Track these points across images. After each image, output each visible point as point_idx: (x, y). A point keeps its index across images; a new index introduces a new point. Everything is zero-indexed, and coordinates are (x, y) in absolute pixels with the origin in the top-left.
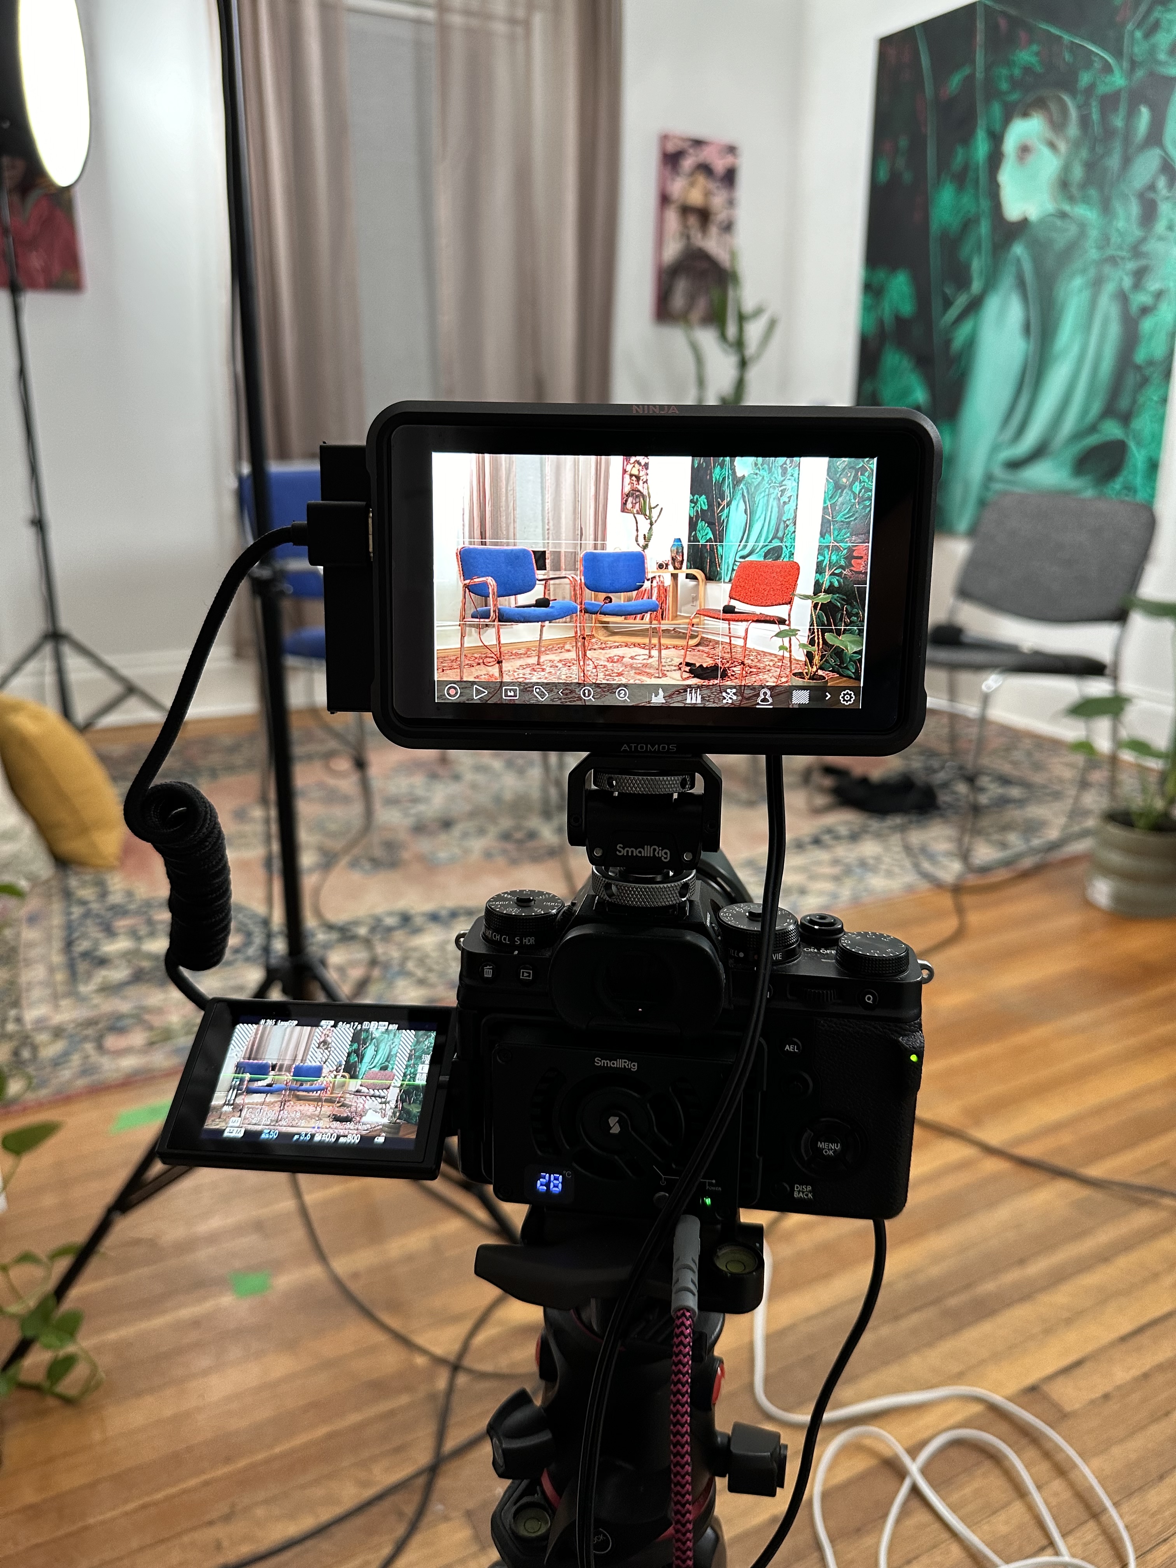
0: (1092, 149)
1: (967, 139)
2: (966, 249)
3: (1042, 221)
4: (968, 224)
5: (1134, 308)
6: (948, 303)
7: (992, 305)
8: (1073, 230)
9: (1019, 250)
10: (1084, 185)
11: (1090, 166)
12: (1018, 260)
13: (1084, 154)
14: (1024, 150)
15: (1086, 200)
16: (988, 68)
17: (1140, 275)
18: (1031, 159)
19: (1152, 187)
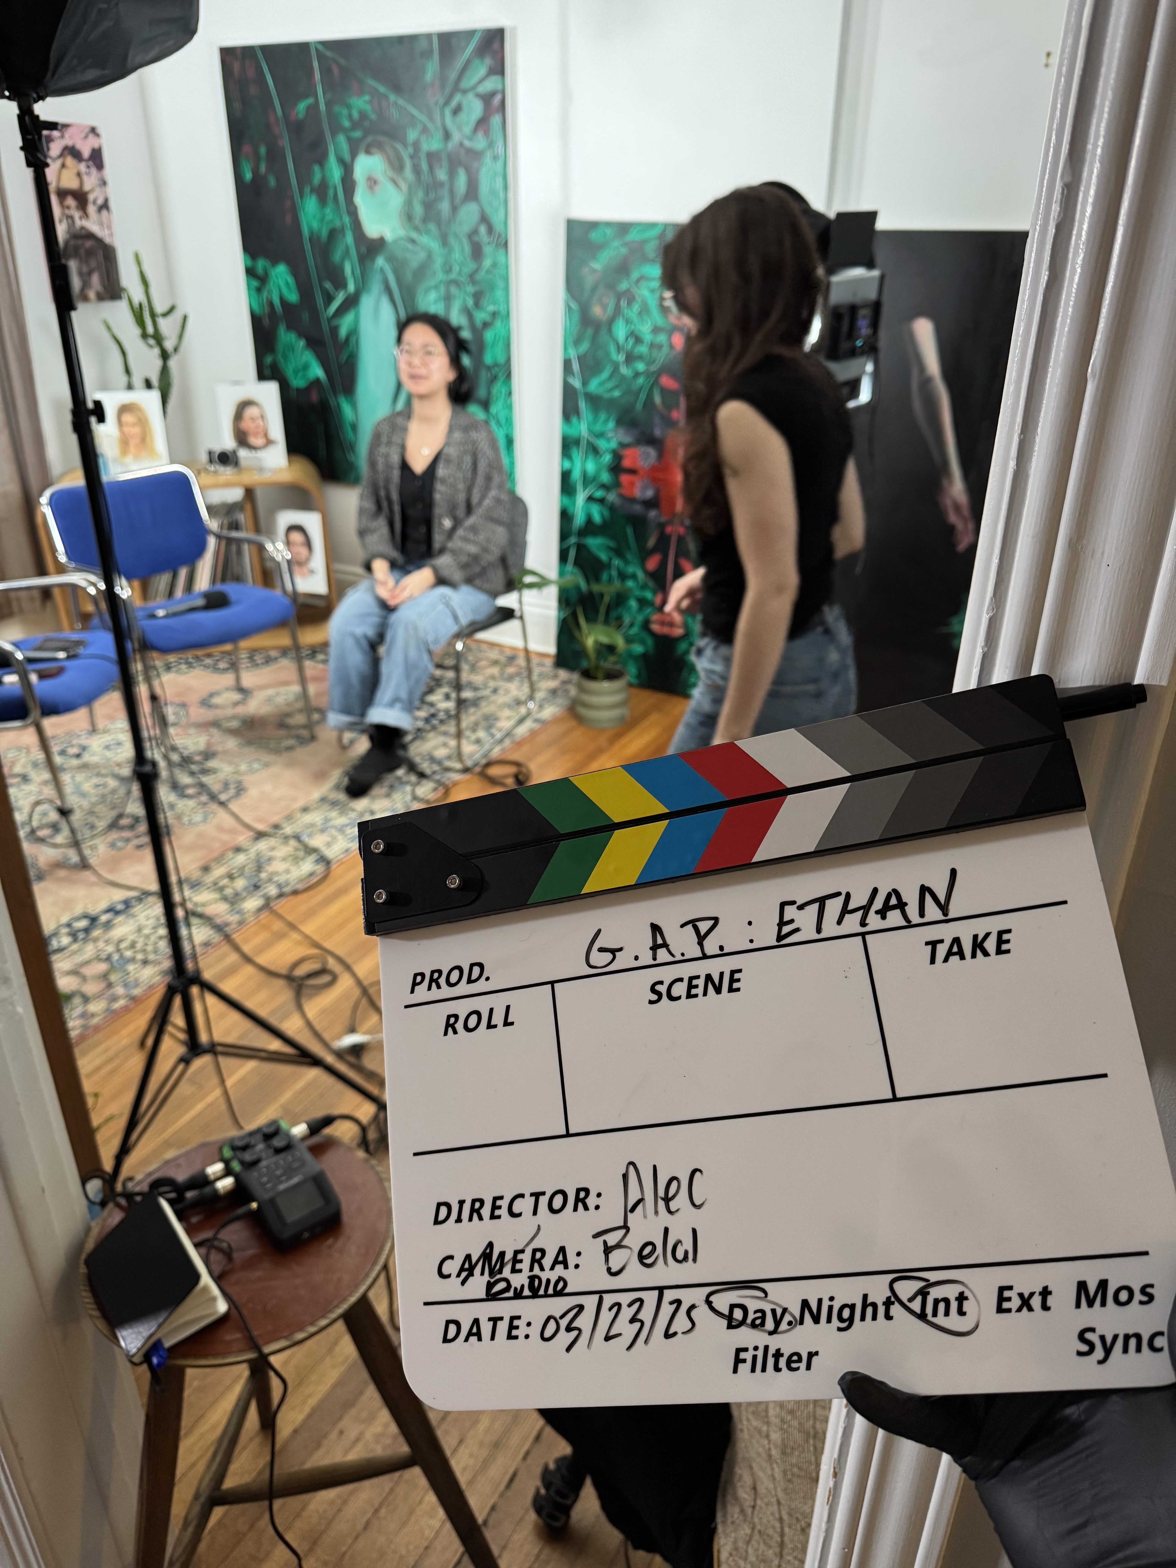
0: (427, 193)
1: (321, 160)
2: (337, 256)
3: (395, 241)
4: (334, 234)
5: (478, 322)
6: (329, 299)
7: (367, 303)
8: (422, 255)
9: (380, 262)
10: (425, 220)
11: (428, 206)
12: (382, 270)
13: (420, 194)
14: (372, 182)
15: (428, 232)
16: (328, 104)
17: (478, 297)
18: (377, 188)
19: (475, 232)
